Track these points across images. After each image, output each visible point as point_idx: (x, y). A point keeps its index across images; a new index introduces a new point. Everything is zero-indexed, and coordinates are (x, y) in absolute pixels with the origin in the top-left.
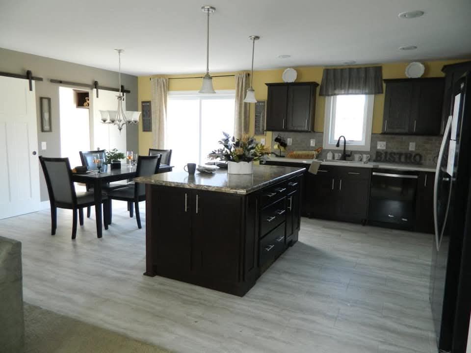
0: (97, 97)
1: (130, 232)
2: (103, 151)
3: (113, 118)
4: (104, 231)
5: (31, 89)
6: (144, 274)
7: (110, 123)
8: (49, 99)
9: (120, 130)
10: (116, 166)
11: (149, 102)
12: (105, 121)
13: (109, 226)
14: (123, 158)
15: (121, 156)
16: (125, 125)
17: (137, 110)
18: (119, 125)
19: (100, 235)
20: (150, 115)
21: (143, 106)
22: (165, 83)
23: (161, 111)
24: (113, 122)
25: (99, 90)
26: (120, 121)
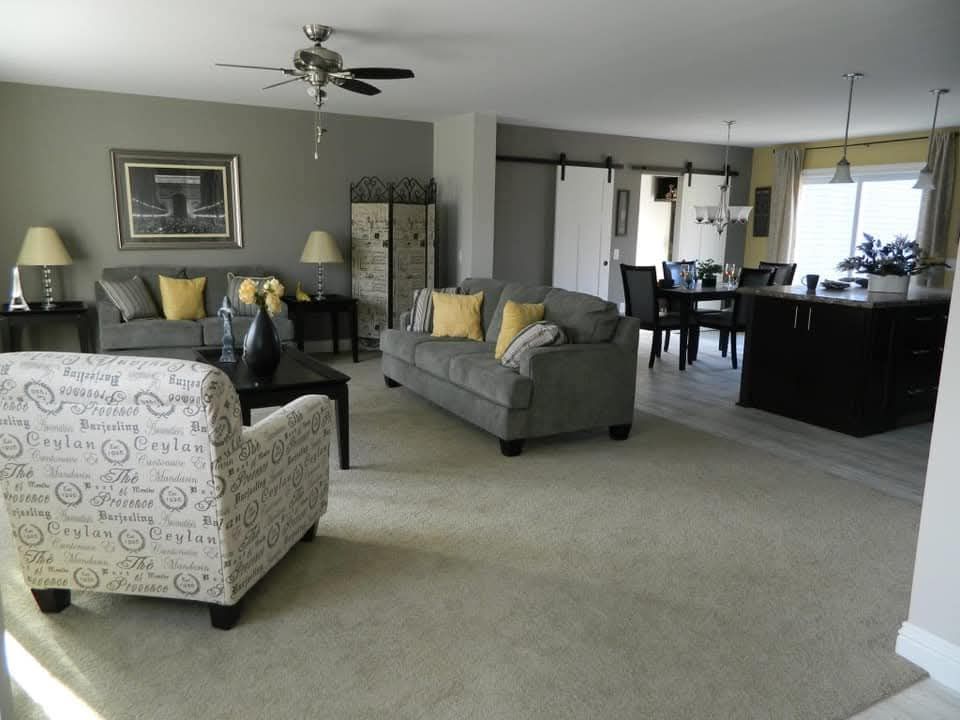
0: (689, 185)
1: (721, 370)
2: (692, 263)
3: (712, 216)
4: (687, 366)
5: (609, 181)
6: (737, 404)
7: (706, 223)
8: (628, 192)
9: (720, 233)
10: (710, 282)
11: (769, 189)
12: (700, 220)
13: (694, 362)
14: (720, 272)
15: (717, 269)
16: (725, 228)
17: (745, 204)
18: (718, 226)
19: (682, 367)
20: (767, 211)
21: (757, 196)
22: (798, 158)
23: (786, 203)
24: (712, 221)
25: (693, 175)
26: (721, 220)
